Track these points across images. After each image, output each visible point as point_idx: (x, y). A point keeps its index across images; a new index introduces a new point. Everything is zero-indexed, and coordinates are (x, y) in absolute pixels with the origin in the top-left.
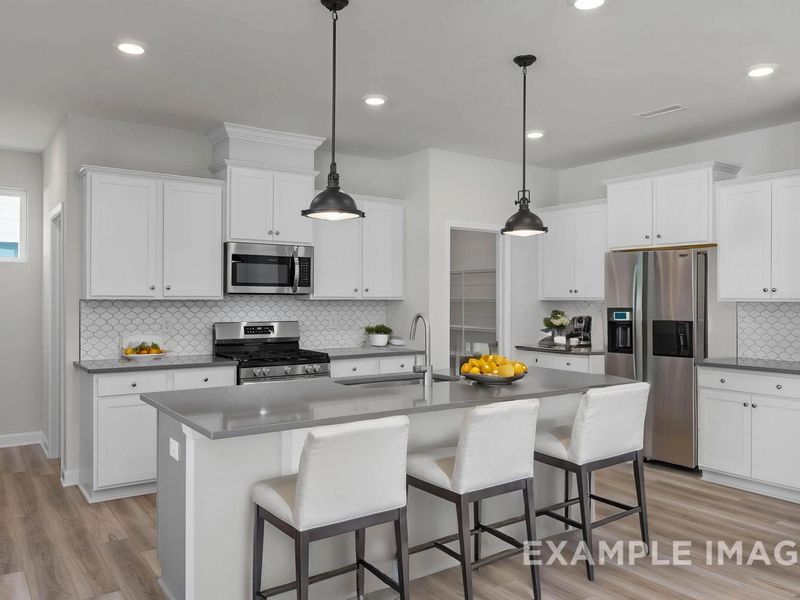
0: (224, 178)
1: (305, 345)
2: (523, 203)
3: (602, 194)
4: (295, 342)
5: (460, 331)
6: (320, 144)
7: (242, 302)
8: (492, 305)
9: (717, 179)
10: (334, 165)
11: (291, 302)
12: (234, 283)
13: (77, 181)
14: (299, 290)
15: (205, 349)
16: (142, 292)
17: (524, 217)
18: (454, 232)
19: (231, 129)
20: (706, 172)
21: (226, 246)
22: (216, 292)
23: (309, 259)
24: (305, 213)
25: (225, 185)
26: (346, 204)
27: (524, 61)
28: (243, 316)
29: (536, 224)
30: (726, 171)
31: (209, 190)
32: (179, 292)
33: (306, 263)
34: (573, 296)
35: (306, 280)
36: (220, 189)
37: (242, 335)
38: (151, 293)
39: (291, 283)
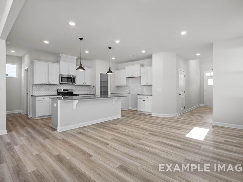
0: (60, 63)
1: (74, 93)
2: (110, 69)
3: (125, 68)
4: (72, 92)
5: (102, 92)
6: (77, 58)
7: (63, 85)
8: (107, 87)
9: (141, 67)
10: (81, 63)
11: (72, 85)
12: (62, 82)
13: (32, 63)
14: (73, 83)
15: (56, 93)
16: (44, 83)
17: (110, 71)
18: (100, 74)
19: (61, 55)
20: (139, 66)
21: (60, 75)
22: (58, 83)
23: (75, 78)
24: (76, 69)
25: (60, 65)
26: (83, 68)
27: (110, 48)
28: (63, 88)
29: (112, 72)
30: (142, 65)
31: (57, 65)
32: (51, 83)
33: (74, 78)
34: (120, 85)
35: (74, 82)
36: (59, 65)
37: (62, 91)
38: (46, 83)
39: (72, 82)
